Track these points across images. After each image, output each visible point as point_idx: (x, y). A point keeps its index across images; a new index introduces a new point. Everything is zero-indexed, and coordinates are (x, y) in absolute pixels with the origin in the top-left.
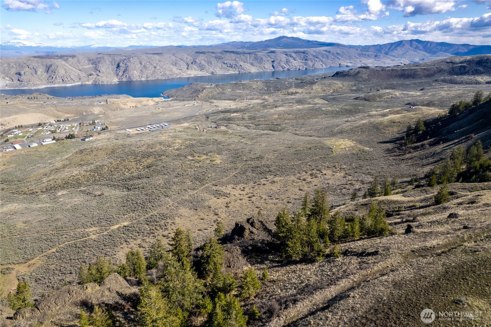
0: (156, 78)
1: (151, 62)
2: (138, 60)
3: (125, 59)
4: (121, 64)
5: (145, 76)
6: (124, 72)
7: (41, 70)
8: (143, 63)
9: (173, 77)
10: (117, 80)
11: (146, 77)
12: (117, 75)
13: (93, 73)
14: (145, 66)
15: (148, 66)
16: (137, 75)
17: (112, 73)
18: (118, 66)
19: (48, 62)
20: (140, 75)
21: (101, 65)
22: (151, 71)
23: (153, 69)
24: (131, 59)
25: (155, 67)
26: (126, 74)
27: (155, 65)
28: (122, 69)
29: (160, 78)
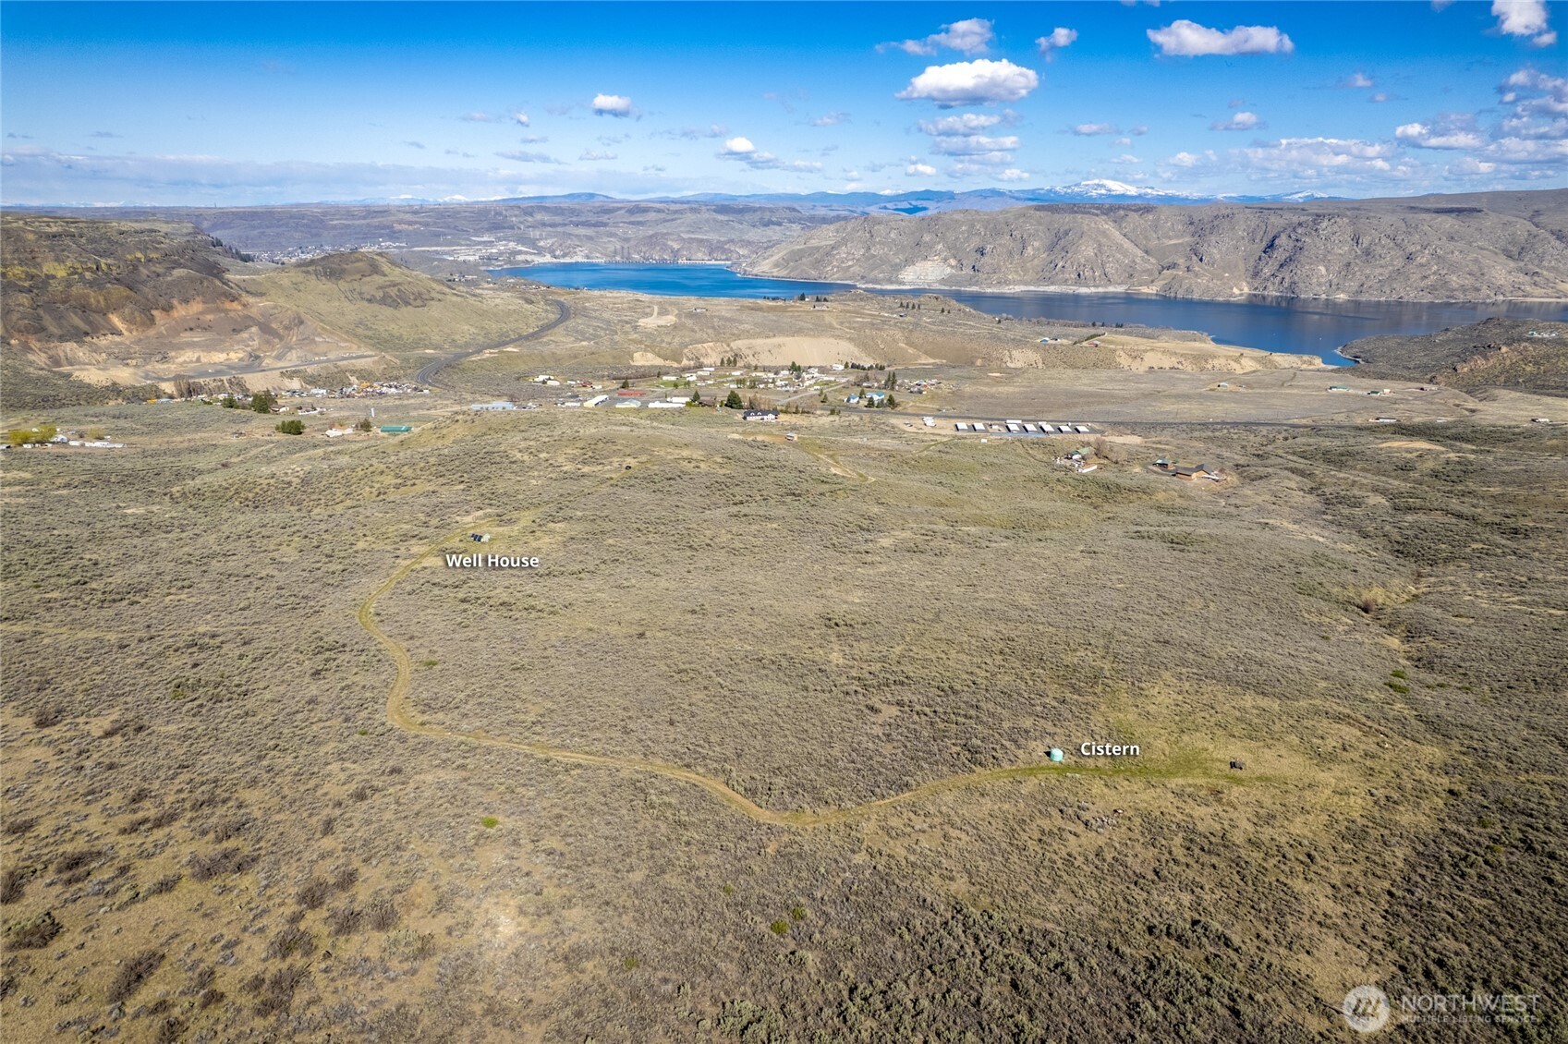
0: (1394, 297)
1: (1399, 238)
2: (1350, 230)
3: (1300, 224)
4: (1283, 240)
5: (1354, 285)
6: (1281, 266)
7: (1036, 244)
8: (1365, 241)
9: (1471, 296)
10: (1246, 290)
11: (1354, 289)
12: (1256, 274)
13: (1181, 261)
14: (1367, 253)
15: (1379, 250)
16: (1323, 280)
17: (1241, 266)
18: (1271, 246)
19: (1065, 219)
20: (1335, 281)
21: (1213, 238)
22: (1386, 272)
23: (1399, 263)
24: (1324, 224)
25: (1409, 258)
26: (1286, 273)
27: (1412, 249)
28: (1279, 255)
29: (1410, 296)
